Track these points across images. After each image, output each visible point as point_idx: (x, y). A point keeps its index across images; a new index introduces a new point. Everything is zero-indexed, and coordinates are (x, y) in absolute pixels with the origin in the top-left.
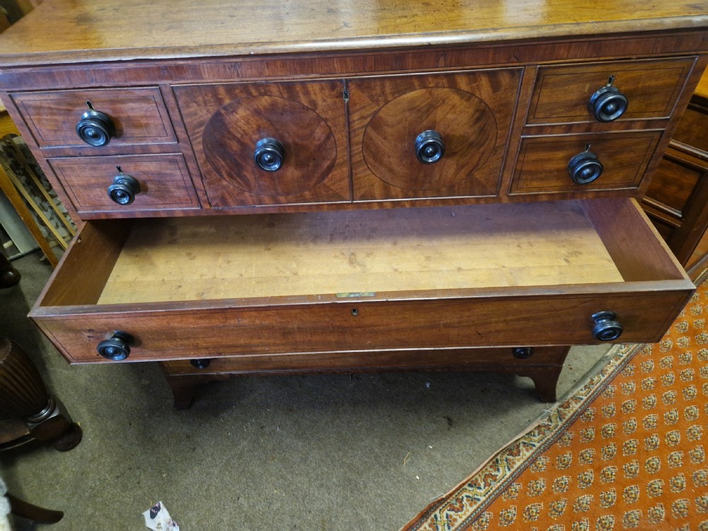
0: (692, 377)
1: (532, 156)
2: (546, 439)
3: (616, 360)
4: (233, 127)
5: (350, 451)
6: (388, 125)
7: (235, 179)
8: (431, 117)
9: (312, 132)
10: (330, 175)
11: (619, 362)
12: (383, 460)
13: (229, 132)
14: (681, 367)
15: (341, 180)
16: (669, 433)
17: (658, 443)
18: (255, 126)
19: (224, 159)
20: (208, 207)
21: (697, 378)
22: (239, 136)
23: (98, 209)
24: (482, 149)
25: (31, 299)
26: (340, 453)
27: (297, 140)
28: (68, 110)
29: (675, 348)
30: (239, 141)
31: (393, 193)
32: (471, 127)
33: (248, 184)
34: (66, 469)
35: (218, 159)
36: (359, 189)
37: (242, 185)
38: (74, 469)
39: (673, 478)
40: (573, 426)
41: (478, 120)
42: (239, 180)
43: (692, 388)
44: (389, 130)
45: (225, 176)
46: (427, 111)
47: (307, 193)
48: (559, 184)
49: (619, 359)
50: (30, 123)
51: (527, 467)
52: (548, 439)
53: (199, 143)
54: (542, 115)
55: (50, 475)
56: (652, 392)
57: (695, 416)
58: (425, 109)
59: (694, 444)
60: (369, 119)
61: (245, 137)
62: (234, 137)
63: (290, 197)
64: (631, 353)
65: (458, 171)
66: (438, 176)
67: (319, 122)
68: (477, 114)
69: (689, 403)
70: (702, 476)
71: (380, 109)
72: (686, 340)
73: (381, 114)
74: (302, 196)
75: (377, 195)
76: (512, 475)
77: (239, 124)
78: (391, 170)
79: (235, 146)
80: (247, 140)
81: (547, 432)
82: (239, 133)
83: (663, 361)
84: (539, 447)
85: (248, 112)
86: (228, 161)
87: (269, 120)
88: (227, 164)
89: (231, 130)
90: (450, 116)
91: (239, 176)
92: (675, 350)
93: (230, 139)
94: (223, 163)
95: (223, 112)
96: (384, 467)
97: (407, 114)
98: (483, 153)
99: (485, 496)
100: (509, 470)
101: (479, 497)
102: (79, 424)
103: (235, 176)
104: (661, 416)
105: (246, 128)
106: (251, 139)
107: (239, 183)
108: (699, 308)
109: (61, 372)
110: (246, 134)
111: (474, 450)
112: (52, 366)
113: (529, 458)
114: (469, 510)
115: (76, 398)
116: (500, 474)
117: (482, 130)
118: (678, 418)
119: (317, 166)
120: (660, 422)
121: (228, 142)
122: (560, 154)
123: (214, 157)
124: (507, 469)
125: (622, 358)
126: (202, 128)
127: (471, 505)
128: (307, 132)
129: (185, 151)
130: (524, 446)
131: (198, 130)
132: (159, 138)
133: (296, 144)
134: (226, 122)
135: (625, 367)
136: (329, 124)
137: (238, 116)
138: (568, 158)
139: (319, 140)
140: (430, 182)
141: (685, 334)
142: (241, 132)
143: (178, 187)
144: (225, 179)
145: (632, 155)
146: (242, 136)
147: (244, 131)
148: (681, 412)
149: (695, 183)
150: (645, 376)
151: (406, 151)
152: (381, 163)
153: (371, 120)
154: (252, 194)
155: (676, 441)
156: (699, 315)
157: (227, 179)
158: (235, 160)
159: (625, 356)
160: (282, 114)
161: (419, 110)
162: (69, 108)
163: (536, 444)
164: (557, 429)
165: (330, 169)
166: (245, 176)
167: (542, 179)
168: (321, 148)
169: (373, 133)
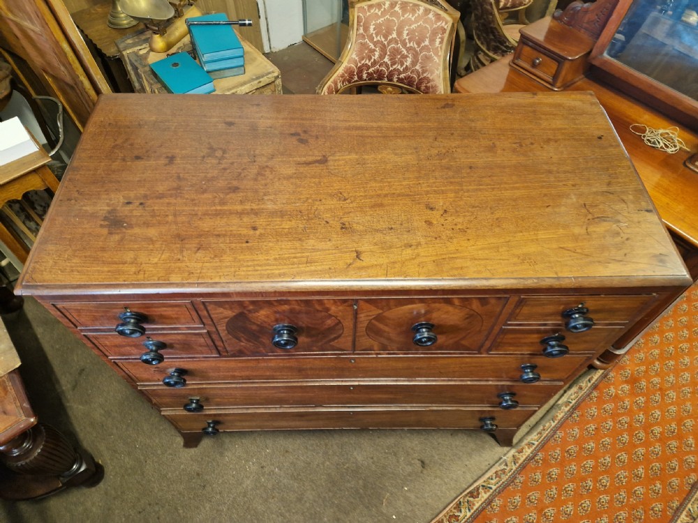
0: (626, 425)
1: (511, 336)
2: (501, 482)
3: (566, 407)
4: (254, 319)
6: (390, 320)
8: (428, 316)
9: (324, 322)
10: (336, 341)
11: (568, 408)
12: (367, 501)
13: (251, 321)
14: (619, 415)
15: (345, 343)
16: (601, 478)
17: (591, 487)
18: (273, 319)
20: (226, 354)
21: (631, 426)
25: (37, 326)
26: (330, 493)
29: (616, 396)
30: (258, 325)
32: (462, 321)
34: (93, 504)
36: (360, 346)
38: (100, 504)
39: (599, 519)
40: (524, 471)
41: (468, 318)
43: (625, 436)
45: (244, 341)
46: (426, 313)
49: (569, 405)
51: (484, 509)
52: (503, 483)
53: (223, 326)
54: (522, 318)
55: (81, 509)
56: (591, 438)
57: (624, 462)
58: (423, 313)
59: (619, 489)
60: (374, 317)
62: (255, 324)
63: (300, 350)
64: (578, 400)
65: (447, 340)
67: (330, 317)
69: (621, 450)
70: (621, 517)
72: (627, 387)
73: (384, 314)
74: (310, 350)
76: (471, 516)
77: (260, 317)
78: (389, 339)
79: (254, 328)
80: (265, 325)
81: (502, 476)
82: (259, 322)
83: (604, 408)
84: (495, 490)
85: (269, 312)
86: (247, 334)
87: (286, 316)
90: (444, 316)
92: (616, 398)
93: (251, 325)
94: (243, 335)
95: (246, 312)
96: (367, 507)
97: (407, 315)
98: (469, 333)
100: (469, 510)
102: (100, 462)
103: (252, 341)
104: (597, 461)
105: (265, 319)
106: (269, 324)
107: (255, 344)
108: (642, 355)
109: (77, 408)
111: (441, 491)
112: (68, 402)
113: (486, 500)
115: (95, 435)
116: (462, 515)
117: (470, 323)
118: (609, 465)
119: (325, 337)
120: (595, 467)
123: (236, 332)
124: (467, 511)
125: (571, 405)
128: (319, 322)
129: (209, 330)
130: (483, 489)
131: (223, 320)
132: (187, 324)
133: (309, 327)
134: (249, 317)
135: (573, 413)
136: (339, 318)
137: (259, 314)
139: (329, 326)
141: (626, 382)
142: (261, 321)
143: (201, 346)
147: (264, 321)
148: (613, 458)
150: (588, 423)
152: (381, 336)
153: (376, 317)
155: (606, 486)
156: (642, 362)
158: (254, 334)
159: (574, 402)
160: (298, 314)
163: (493, 486)
164: (511, 473)
165: (336, 338)
167: (518, 346)
168: (330, 329)
169: (376, 323)
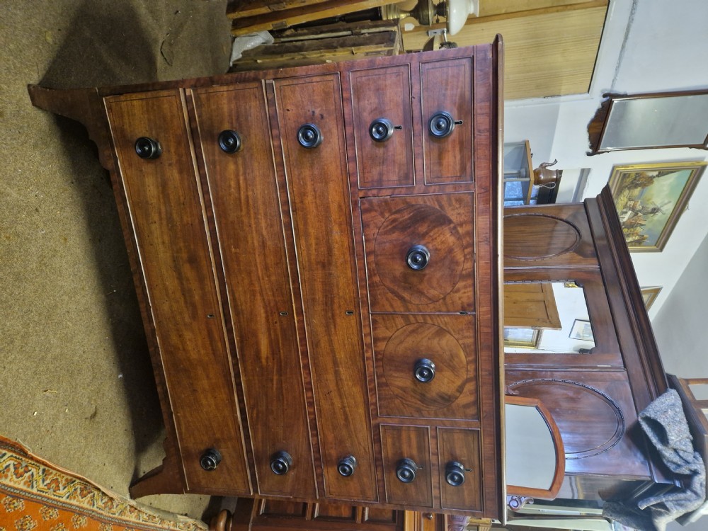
1: (413, 436)
2: (102, 512)
4: (438, 231)
5: (41, 327)
6: (439, 340)
7: (391, 224)
8: (446, 368)
9: (434, 289)
10: (396, 298)
12: (42, 368)
13: (434, 227)
15: (392, 306)
18: (440, 247)
19: (410, 218)
20: (361, 196)
22: (431, 234)
23: (354, 93)
24: (419, 402)
26: (37, 317)
27: (427, 276)
28: (455, 103)
30: (427, 233)
31: (379, 344)
32: (437, 394)
33: (386, 233)
35: (410, 213)
36: (384, 319)
37: (384, 228)
40: (116, 527)
41: (442, 398)
42: (390, 227)
44: (436, 341)
45: (393, 216)
46: (450, 366)
47: (377, 279)
48: (390, 455)
50: (444, 63)
51: (74, 512)
52: (102, 514)
53: (425, 202)
54: (445, 436)
58: (451, 364)
60: (445, 328)
61: (431, 239)
62: (431, 230)
63: (374, 265)
65: (402, 388)
66: (396, 375)
67: (443, 294)
68: (447, 397)
71: (452, 335)
73: (448, 336)
74: (375, 275)
75: (376, 332)
76: (64, 503)
77: (442, 236)
78: (401, 342)
79: (423, 229)
80: (427, 239)
81: (107, 509)
82: (434, 234)
84: (93, 511)
85: (451, 244)
86: (408, 221)
87: (444, 258)
88: (406, 220)
89: (436, 229)
90: (446, 380)
91: (394, 228)
93: (429, 226)
94: (406, 217)
95: (452, 225)
96: (35, 373)
97: (448, 353)
98: (416, 403)
99: (38, 490)
100: (68, 497)
101: (35, 486)
103: (394, 224)
105: (439, 240)
106: (429, 243)
107: (388, 226)
110: (433, 240)
111: (74, 454)
113: (82, 508)
114: (20, 484)
116: (61, 492)
117: (435, 401)
119: (405, 289)
121: (426, 225)
122: (415, 452)
123: (413, 211)
124: (67, 495)
126: (437, 207)
127: (25, 484)
128: (435, 284)
129: (417, 188)
130: (91, 498)
131: (436, 203)
132: (429, 171)
133: (424, 275)
134: (443, 226)
136: (441, 301)
137: (448, 236)
138: (412, 458)
139: (428, 292)
140: (390, 370)
142: (435, 236)
143: (381, 174)
144: (391, 215)
145: (414, 494)
146: (430, 236)
147: (436, 239)
149: (343, 516)
151: (418, 353)
152: (408, 336)
153: (444, 330)
154: (376, 235)
157: (390, 218)
158: (410, 227)
160: (449, 268)
161: (451, 361)
162: (457, 105)
163: (95, 506)
164: (112, 515)
165: (402, 299)
166: (394, 233)
167: (394, 444)
168: (421, 293)
169: (433, 329)
